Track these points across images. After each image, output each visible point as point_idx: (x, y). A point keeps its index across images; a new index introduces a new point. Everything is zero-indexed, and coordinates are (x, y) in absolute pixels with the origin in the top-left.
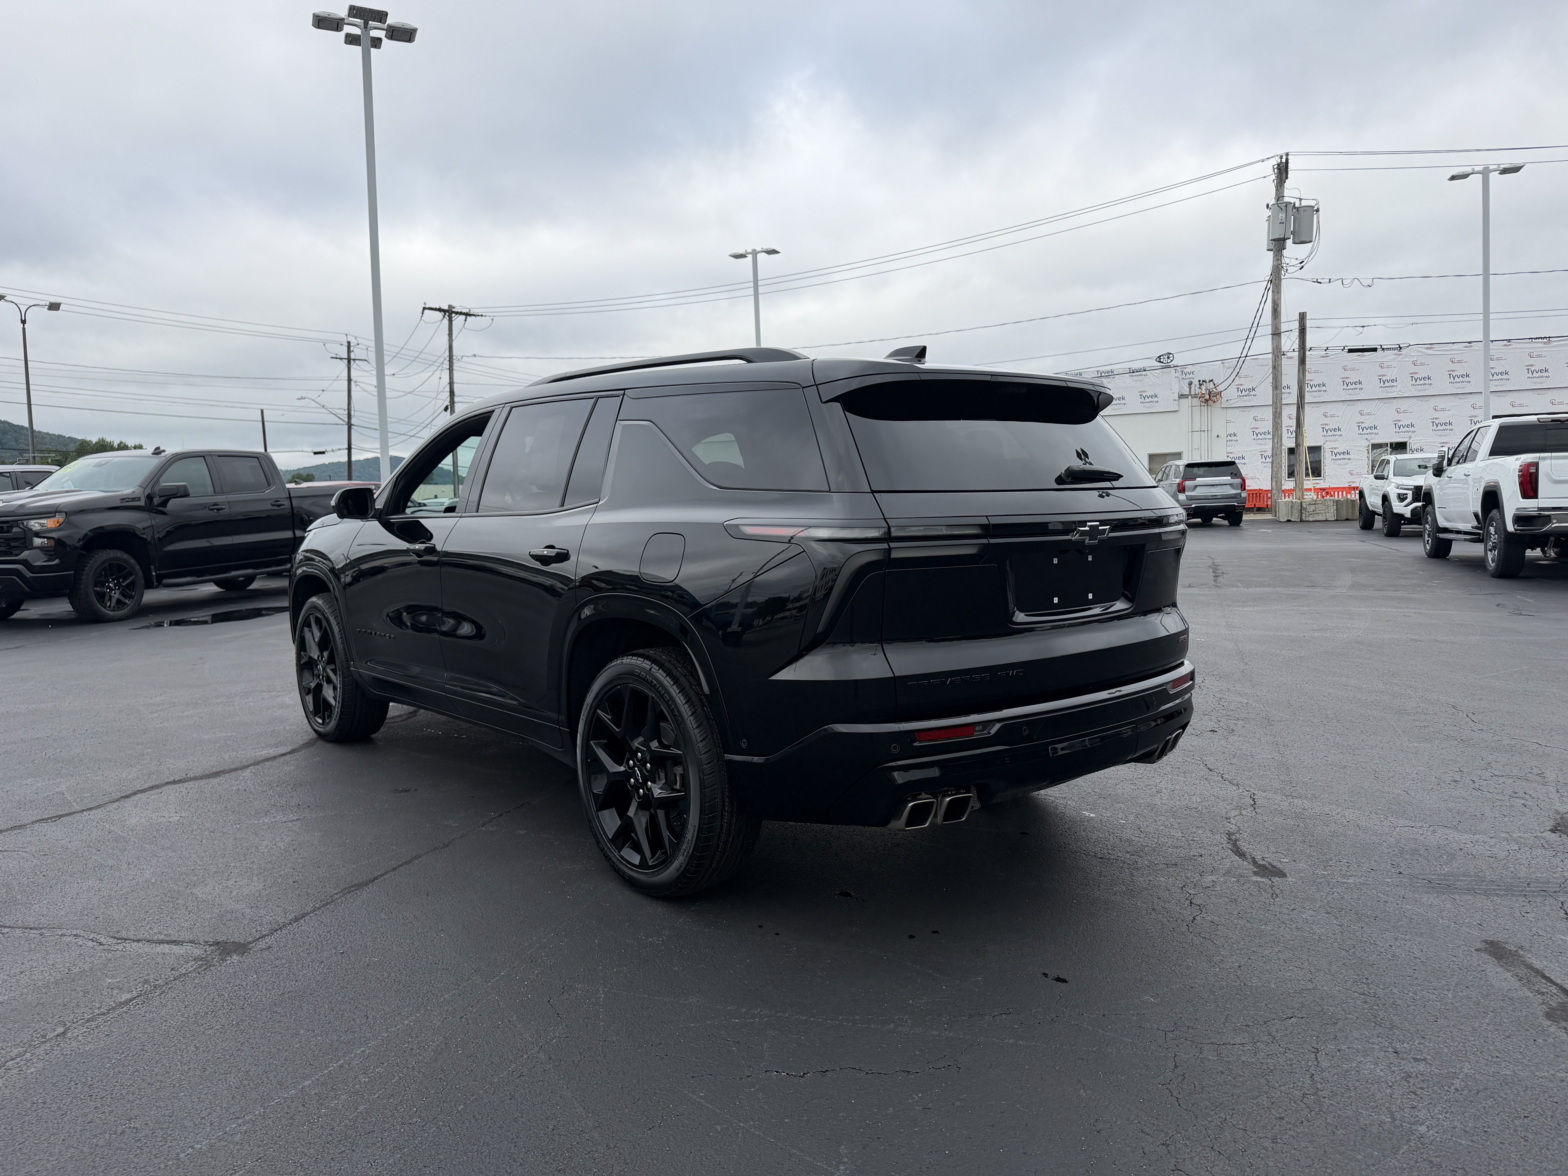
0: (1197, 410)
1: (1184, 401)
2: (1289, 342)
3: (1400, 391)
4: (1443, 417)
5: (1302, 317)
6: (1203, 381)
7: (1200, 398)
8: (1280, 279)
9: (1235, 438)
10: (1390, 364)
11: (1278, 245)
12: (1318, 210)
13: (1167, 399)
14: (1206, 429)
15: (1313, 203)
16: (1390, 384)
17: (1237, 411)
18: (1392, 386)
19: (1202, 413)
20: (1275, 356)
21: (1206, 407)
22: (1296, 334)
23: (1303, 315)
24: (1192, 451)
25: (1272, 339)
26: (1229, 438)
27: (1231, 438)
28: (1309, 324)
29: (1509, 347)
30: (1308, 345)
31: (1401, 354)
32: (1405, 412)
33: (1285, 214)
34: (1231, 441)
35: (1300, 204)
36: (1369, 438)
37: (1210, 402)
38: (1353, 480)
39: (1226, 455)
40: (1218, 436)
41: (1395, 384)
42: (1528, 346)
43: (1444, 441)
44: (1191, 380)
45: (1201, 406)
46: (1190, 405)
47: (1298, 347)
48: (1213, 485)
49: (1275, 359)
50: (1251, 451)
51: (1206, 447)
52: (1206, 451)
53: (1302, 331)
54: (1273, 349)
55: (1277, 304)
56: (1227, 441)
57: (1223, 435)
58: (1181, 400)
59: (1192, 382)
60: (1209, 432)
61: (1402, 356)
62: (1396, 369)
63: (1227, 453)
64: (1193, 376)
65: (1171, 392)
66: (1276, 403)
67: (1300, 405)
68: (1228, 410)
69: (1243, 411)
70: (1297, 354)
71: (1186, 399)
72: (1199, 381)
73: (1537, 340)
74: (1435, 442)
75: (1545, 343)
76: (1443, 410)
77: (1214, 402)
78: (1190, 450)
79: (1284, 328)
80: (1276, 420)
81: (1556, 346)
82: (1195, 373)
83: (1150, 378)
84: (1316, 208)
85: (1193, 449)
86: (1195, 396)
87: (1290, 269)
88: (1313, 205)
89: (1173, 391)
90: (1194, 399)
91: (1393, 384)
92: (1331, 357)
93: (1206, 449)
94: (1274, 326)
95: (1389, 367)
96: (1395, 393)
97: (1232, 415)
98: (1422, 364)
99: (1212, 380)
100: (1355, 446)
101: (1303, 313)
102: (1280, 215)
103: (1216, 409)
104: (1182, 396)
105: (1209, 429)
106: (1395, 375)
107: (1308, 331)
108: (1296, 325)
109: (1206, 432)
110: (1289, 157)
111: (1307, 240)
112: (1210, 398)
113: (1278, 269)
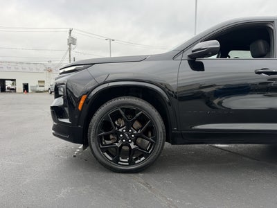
7: (48, 70)
8: (71, 51)
11: (70, 44)
12: (76, 40)
33: (72, 39)
35: (74, 38)
40: (52, 78)
45: (48, 72)
46: (46, 72)
51: (49, 80)
55: (70, 55)
58: (44, 71)
59: (46, 67)
60: (50, 77)
68: (53, 73)
72: (48, 67)
78: (46, 80)
83: (38, 65)
87: (72, 49)
89: (43, 69)
94: (70, 59)
99: (50, 67)
101: (74, 57)
103: (51, 73)
111: (75, 44)
112: (50, 71)
113: (70, 49)
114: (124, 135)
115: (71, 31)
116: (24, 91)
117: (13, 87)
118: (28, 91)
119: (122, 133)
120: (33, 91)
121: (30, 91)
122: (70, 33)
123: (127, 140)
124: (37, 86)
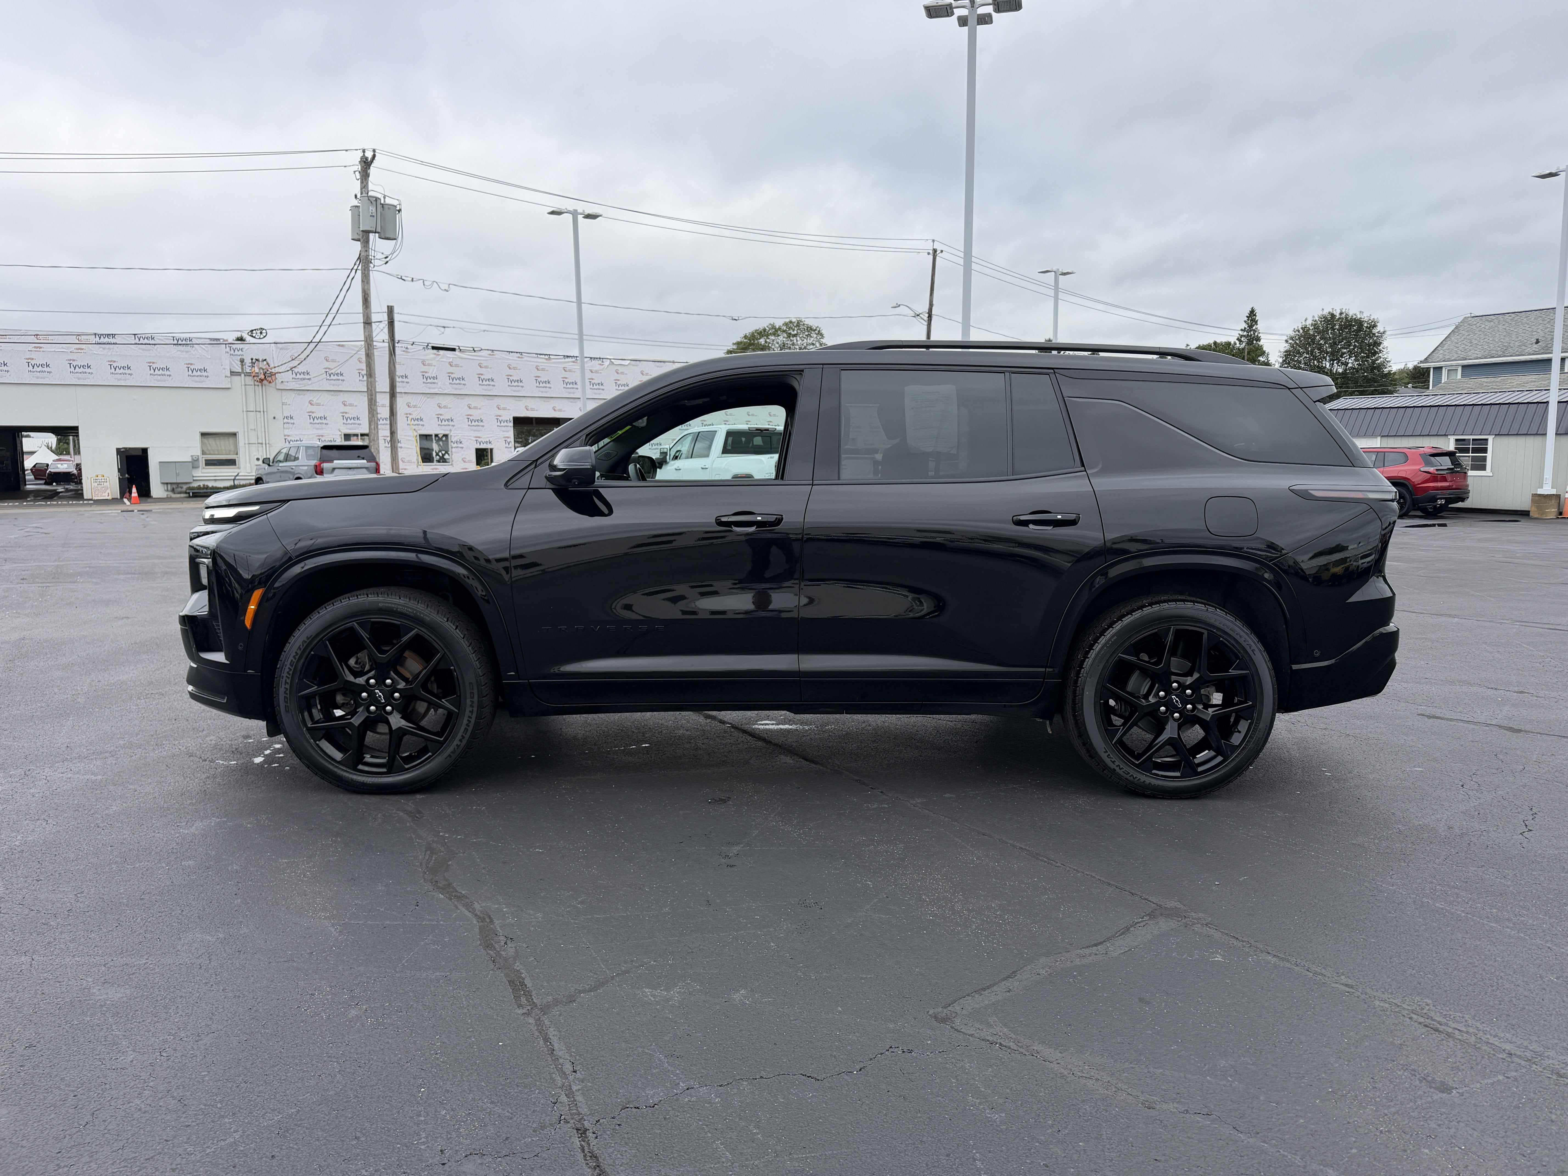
0: (251, 389)
1: (236, 379)
2: (380, 333)
3: (440, 388)
4: (476, 414)
5: (390, 310)
6: (256, 360)
7: (254, 377)
8: (369, 270)
9: (292, 421)
10: (430, 362)
11: (363, 237)
12: (399, 211)
13: (218, 376)
14: (262, 410)
15: (395, 203)
16: (432, 380)
17: (292, 394)
18: (434, 383)
19: (257, 392)
20: (368, 345)
21: (260, 387)
22: (385, 325)
23: (391, 309)
24: (248, 432)
25: (364, 327)
26: (286, 420)
27: (287, 421)
28: (396, 317)
29: (522, 359)
30: (397, 338)
31: (439, 355)
32: (445, 407)
33: (375, 208)
34: (288, 423)
35: (385, 201)
36: (417, 429)
37: (265, 382)
38: (405, 467)
39: (284, 438)
40: (274, 418)
41: (435, 381)
42: (535, 360)
43: (478, 435)
44: (242, 357)
45: (255, 385)
46: (243, 383)
47: (387, 338)
48: (350, 468)
49: (368, 348)
50: (308, 435)
51: (263, 427)
52: (263, 433)
53: (391, 324)
54: (366, 337)
55: (367, 294)
56: (284, 423)
57: (280, 417)
58: (233, 377)
59: (244, 360)
60: (265, 413)
61: (440, 357)
62: (436, 368)
63: (285, 436)
64: (242, 353)
65: (222, 367)
66: (371, 390)
67: (393, 394)
68: (283, 392)
69: (299, 394)
70: (387, 344)
71: (239, 377)
72: (252, 359)
73: (541, 356)
74: (470, 436)
75: (547, 359)
76: (476, 408)
77: (270, 382)
78: (246, 430)
79: (374, 318)
80: (372, 407)
81: (554, 363)
82: (244, 350)
83: (197, 350)
84: (398, 208)
85: (249, 430)
86: (248, 374)
87: (377, 262)
88: (395, 204)
89: (223, 367)
90: (247, 378)
91: (434, 381)
92: (379, 349)
93: (263, 430)
94: (366, 314)
95: (429, 365)
96: (436, 390)
97: (289, 397)
98: (457, 366)
99: (265, 360)
100: (405, 436)
101: (391, 306)
102: (371, 208)
103: (270, 390)
104: (233, 373)
105: (265, 410)
106: (435, 373)
107: (396, 324)
108: (385, 317)
109: (262, 413)
110: (377, 154)
111: (392, 237)
112: (266, 378)
113: (365, 261)
114: (371, 694)
115: (366, 164)
116: (125, 490)
117: (64, 467)
118: (145, 493)
119: (366, 687)
120: (174, 487)
121: (157, 489)
122: (365, 175)
123: (381, 707)
124: (194, 463)
